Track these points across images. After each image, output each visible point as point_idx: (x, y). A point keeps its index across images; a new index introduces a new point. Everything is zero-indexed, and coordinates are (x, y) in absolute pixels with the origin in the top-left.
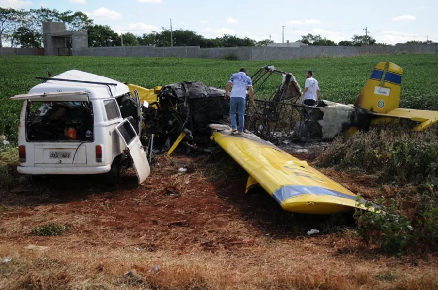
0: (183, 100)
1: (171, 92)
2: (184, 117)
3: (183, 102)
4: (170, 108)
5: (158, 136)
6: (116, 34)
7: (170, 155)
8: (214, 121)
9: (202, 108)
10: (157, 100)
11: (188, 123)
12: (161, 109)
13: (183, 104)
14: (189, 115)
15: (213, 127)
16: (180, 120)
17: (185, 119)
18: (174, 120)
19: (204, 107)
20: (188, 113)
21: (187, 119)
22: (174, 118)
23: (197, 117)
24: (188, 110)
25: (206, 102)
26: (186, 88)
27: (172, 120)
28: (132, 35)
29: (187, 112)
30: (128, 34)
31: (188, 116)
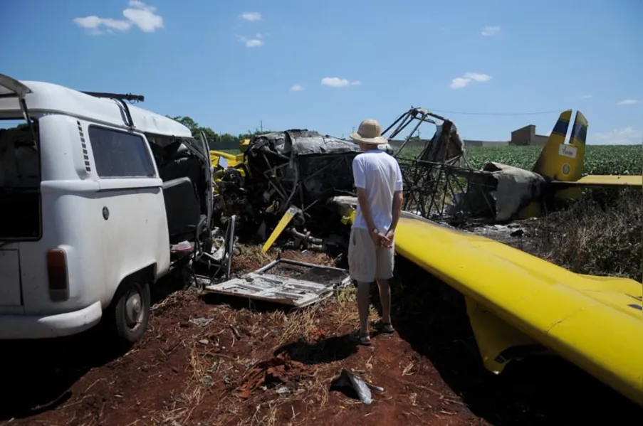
0: (288, 158)
1: (266, 145)
2: (289, 186)
3: (287, 161)
4: (265, 173)
5: (247, 219)
6: (216, 135)
7: (267, 252)
8: (342, 191)
9: (319, 171)
10: (245, 160)
11: (297, 195)
12: (251, 175)
13: (288, 165)
14: (298, 182)
15: (343, 200)
16: (282, 193)
17: (291, 188)
18: (272, 191)
19: (322, 169)
20: (296, 180)
21: (295, 188)
22: (272, 187)
23: (311, 185)
24: (297, 174)
25: (326, 162)
26: (292, 138)
27: (269, 192)
28: (229, 135)
29: (294, 177)
30: (226, 135)
31: (296, 184)
